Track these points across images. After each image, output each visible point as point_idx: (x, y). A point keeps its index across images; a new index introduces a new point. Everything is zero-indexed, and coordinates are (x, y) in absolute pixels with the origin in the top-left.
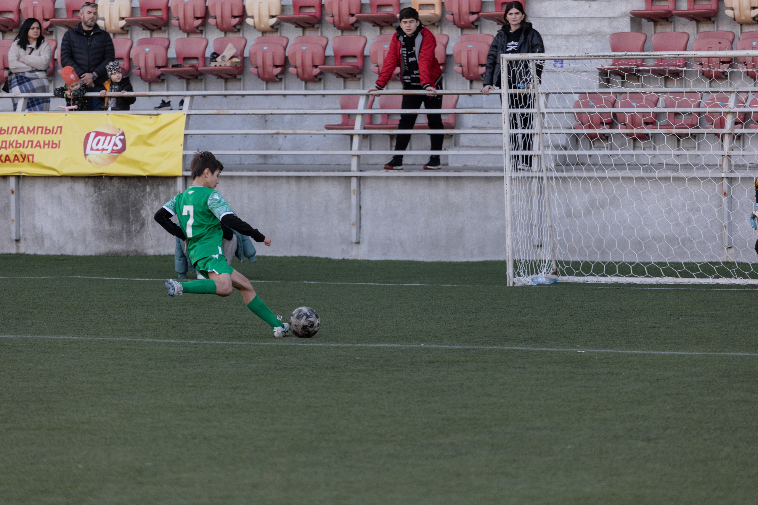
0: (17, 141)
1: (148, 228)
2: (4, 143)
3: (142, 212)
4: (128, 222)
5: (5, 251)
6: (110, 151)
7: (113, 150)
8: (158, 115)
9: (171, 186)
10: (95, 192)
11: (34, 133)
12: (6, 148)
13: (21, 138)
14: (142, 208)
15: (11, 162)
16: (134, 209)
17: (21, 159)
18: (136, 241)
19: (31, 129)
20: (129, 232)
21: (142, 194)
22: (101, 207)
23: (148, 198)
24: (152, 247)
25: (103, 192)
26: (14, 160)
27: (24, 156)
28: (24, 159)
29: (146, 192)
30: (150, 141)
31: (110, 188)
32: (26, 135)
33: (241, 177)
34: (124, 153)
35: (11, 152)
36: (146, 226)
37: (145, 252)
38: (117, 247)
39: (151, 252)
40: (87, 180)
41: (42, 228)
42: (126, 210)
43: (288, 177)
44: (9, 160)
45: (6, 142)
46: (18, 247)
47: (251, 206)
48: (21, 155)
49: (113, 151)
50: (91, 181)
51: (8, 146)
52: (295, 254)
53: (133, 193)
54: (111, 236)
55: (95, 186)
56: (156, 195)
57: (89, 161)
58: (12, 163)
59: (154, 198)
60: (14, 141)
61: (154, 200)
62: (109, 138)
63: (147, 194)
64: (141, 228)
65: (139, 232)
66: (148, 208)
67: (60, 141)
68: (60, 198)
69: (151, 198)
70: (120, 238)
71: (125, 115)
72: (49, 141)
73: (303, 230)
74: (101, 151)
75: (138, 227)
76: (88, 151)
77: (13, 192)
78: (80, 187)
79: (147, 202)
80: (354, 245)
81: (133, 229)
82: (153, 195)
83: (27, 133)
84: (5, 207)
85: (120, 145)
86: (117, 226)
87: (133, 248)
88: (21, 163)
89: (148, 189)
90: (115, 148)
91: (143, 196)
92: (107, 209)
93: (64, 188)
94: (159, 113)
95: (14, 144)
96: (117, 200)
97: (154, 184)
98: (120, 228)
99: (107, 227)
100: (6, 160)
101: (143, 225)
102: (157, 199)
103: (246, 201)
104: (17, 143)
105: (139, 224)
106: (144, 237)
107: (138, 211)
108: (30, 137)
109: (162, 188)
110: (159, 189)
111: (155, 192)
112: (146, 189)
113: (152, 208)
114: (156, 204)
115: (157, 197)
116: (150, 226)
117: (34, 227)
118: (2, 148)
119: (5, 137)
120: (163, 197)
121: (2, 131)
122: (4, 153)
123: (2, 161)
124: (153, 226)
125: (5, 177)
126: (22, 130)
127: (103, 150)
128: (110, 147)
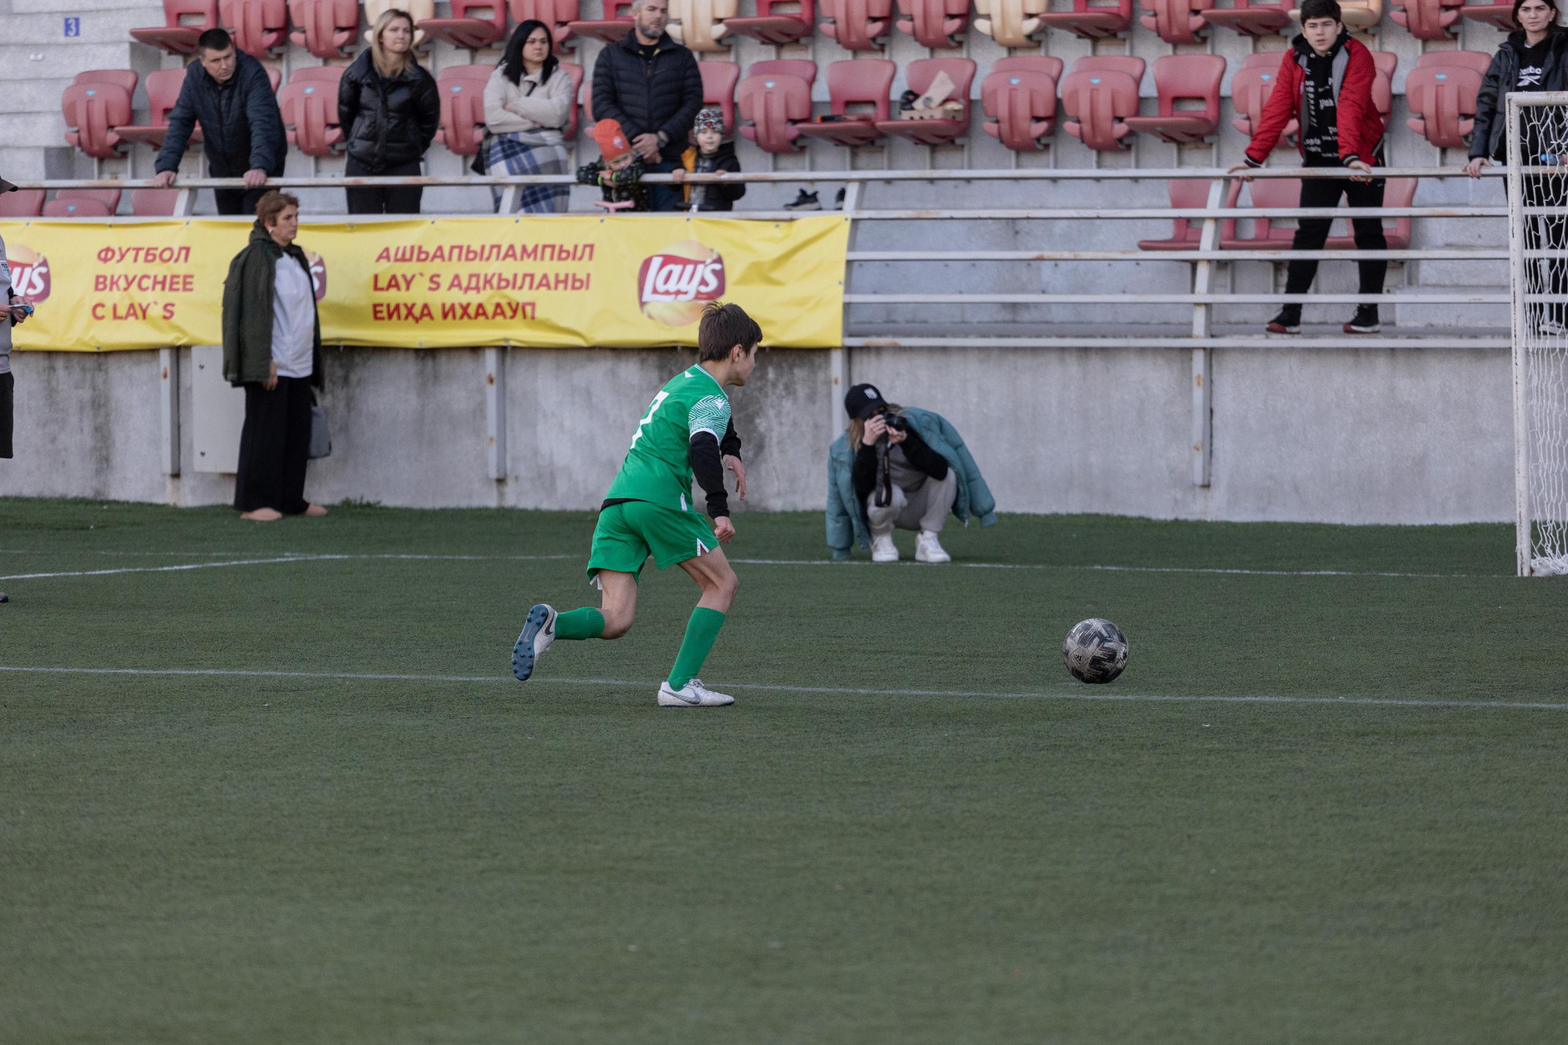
0: (500, 275)
1: (771, 454)
2: (474, 280)
3: (758, 421)
5: (476, 503)
6: (693, 294)
7: (698, 292)
8: (792, 220)
9: (820, 367)
11: (535, 259)
12: (477, 289)
13: (508, 268)
14: (758, 414)
15: (487, 317)
16: (742, 415)
17: (509, 313)
19: (530, 249)
21: (759, 384)
23: (770, 393)
24: (779, 494)
26: (495, 314)
27: (514, 306)
28: (515, 312)
29: (767, 381)
30: (775, 275)
32: (519, 262)
33: (963, 349)
35: (487, 297)
36: (766, 451)
37: (763, 504)
39: (776, 505)
40: (644, 355)
41: (552, 455)
43: (1062, 349)
44: (485, 314)
45: (478, 276)
46: (501, 495)
47: (985, 410)
48: (509, 304)
49: (699, 296)
50: (653, 359)
51: (481, 284)
52: (1076, 509)
55: (661, 368)
56: (787, 387)
57: (650, 317)
58: (490, 321)
59: (784, 393)
60: (493, 275)
61: (783, 397)
62: (690, 268)
63: (769, 384)
64: (756, 455)
66: (771, 413)
67: (588, 276)
68: (589, 393)
69: (778, 392)
71: (724, 220)
72: (567, 276)
73: (1093, 459)
74: (673, 296)
75: (751, 454)
76: (647, 295)
77: (491, 381)
78: (631, 371)
79: (769, 402)
80: (1198, 490)
82: (781, 386)
83: (522, 258)
84: (474, 411)
85: (714, 283)
88: (508, 321)
89: (771, 374)
90: (703, 289)
91: (760, 389)
93: (597, 372)
94: (794, 217)
95: (495, 282)
97: (784, 365)
100: (477, 315)
101: (760, 448)
102: (789, 394)
103: (975, 400)
104: (500, 279)
105: (751, 447)
106: (763, 473)
107: (750, 420)
108: (527, 266)
109: (799, 373)
110: (792, 373)
111: (784, 380)
112: (767, 374)
113: (779, 414)
114: (787, 404)
115: (790, 390)
116: (775, 450)
117: (536, 453)
118: (468, 288)
119: (476, 267)
120: (801, 391)
121: (468, 254)
122: (473, 298)
123: (470, 317)
124: (782, 452)
125: (475, 350)
126: (511, 252)
127: (678, 293)
128: (693, 288)
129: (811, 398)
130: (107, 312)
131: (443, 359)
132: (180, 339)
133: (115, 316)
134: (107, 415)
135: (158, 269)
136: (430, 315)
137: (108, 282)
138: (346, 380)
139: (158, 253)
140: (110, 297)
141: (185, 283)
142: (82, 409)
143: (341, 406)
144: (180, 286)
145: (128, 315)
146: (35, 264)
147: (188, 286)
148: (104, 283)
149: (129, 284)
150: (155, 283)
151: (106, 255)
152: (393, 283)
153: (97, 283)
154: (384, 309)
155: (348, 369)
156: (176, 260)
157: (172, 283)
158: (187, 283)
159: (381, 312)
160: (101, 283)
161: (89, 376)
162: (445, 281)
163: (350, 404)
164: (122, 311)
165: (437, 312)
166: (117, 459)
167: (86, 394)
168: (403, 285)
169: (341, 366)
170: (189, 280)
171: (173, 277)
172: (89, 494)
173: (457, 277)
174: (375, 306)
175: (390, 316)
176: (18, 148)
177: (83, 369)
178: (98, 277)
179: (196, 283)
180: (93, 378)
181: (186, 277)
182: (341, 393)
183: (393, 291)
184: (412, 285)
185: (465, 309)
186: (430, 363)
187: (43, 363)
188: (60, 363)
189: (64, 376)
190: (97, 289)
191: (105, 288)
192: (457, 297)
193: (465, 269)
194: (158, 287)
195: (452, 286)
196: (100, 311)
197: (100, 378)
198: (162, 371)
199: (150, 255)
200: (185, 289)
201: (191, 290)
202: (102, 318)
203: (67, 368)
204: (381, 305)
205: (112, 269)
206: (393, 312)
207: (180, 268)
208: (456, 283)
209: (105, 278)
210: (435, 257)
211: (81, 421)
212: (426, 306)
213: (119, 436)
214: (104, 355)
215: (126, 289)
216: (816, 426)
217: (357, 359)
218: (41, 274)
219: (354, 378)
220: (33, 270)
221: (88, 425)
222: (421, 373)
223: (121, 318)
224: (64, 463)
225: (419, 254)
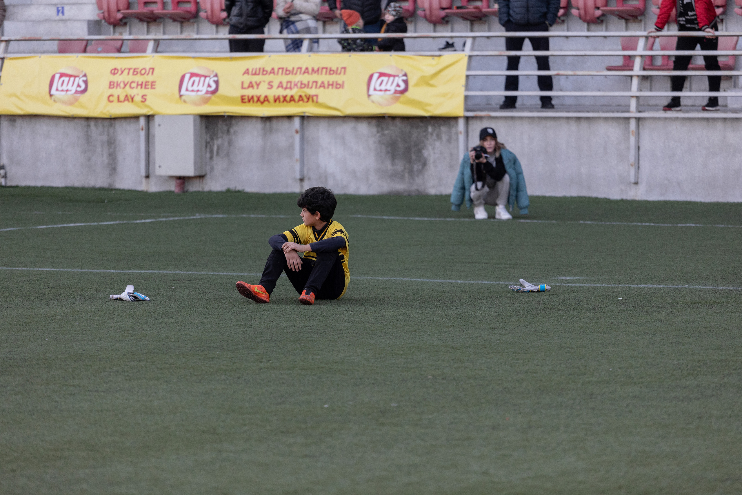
0: (301, 82)
1: (430, 167)
2: (289, 84)
3: (423, 151)
4: (410, 161)
5: (289, 190)
6: (393, 91)
7: (396, 90)
8: (440, 56)
9: (453, 126)
10: (378, 132)
11: (318, 74)
12: (291, 88)
13: (306, 78)
14: (424, 148)
15: (295, 102)
16: (416, 149)
17: (305, 100)
18: (418, 181)
19: (316, 69)
20: (411, 172)
21: (424, 134)
22: (383, 147)
23: (429, 138)
24: (433, 187)
25: (386, 132)
26: (299, 100)
27: (308, 97)
28: (308, 99)
29: (428, 132)
30: (432, 82)
31: (392, 128)
32: (310, 76)
33: (521, 118)
34: (407, 94)
35: (295, 92)
36: (428, 166)
37: (426, 191)
38: (400, 186)
39: (432, 191)
40: (370, 120)
41: (326, 168)
42: (408, 150)
43: (568, 118)
44: (294, 100)
45: (291, 82)
46: (302, 187)
47: (532, 147)
48: (306, 96)
49: (396, 92)
50: (374, 122)
51: (292, 86)
52: (574, 194)
53: (415, 134)
54: (394, 176)
55: (378, 126)
56: (437, 135)
57: (373, 102)
58: (297, 104)
59: (436, 138)
60: (298, 82)
61: (436, 140)
62: (391, 79)
63: (429, 134)
64: (423, 168)
65: (421, 172)
66: (430, 148)
67: (343, 82)
68: (343, 138)
69: (433, 138)
70: (402, 177)
72: (333, 82)
73: (583, 170)
74: (384, 92)
75: (420, 167)
76: (371, 91)
77: (297, 132)
78: (363, 127)
79: (429, 142)
80: (632, 185)
81: (415, 169)
82: (434, 135)
83: (312, 74)
84: (289, 147)
85: (403, 86)
86: (400, 166)
87: (414, 188)
88: (305, 104)
89: (430, 129)
90: (398, 89)
91: (425, 136)
92: (389, 149)
93: (347, 128)
95: (299, 85)
96: (399, 139)
97: (437, 125)
98: (402, 168)
99: (390, 167)
100: (291, 101)
101: (425, 164)
102: (438, 139)
103: (527, 142)
104: (302, 84)
105: (420, 164)
106: (426, 177)
107: (420, 151)
108: (314, 77)
109: (444, 129)
110: (440, 129)
111: (436, 132)
112: (428, 129)
113: (434, 149)
114: (438, 144)
115: (439, 137)
116: (432, 166)
117: (318, 166)
118: (286, 88)
119: (290, 78)
120: (444, 137)
121: (287, 72)
122: (289, 93)
123: (287, 102)
124: (435, 166)
125: (290, 117)
126: (306, 71)
127: (386, 90)
128: (393, 88)
129: (449, 141)
130: (115, 98)
131: (274, 122)
132: (149, 112)
133: (119, 101)
134: (115, 148)
135: (139, 79)
136: (268, 100)
137: (115, 85)
138: (228, 131)
139: (139, 70)
140: (116, 92)
141: (152, 85)
142: (103, 145)
143: (226, 144)
144: (150, 86)
145: (125, 100)
146: (81, 76)
147: (153, 87)
148: (113, 85)
149: (125, 85)
150: (138, 85)
151: (114, 71)
152: (251, 85)
153: (110, 85)
154: (246, 98)
155: (229, 126)
156: (148, 74)
157: (146, 85)
158: (153, 85)
159: (245, 99)
160: (112, 85)
161: (106, 129)
162: (275, 84)
163: (230, 143)
164: (122, 98)
165: (271, 99)
166: (119, 169)
167: (105, 138)
168: (255, 86)
169: (226, 125)
170: (154, 84)
171: (146, 82)
172: (106, 185)
173: (281, 83)
174: (242, 96)
175: (249, 101)
176: (75, 20)
177: (103, 126)
178: (110, 82)
179: (157, 85)
180: (108, 130)
181: (152, 82)
182: (226, 138)
183: (251, 89)
184: (260, 86)
185: (285, 98)
186: (268, 124)
187: (84, 123)
188: (92, 123)
189: (94, 129)
190: (110, 88)
191: (114, 87)
192: (281, 92)
193: (285, 79)
194: (139, 87)
195: (279, 87)
196: (111, 99)
197: (111, 130)
198: (141, 127)
199: (136, 72)
200: (152, 88)
201: (154, 88)
202: (112, 101)
203: (96, 125)
204: (245, 96)
205: (118, 78)
206: (251, 99)
207: (150, 78)
208: (280, 85)
209: (114, 83)
210: (270, 73)
211: (102, 151)
212: (266, 97)
213: (120, 158)
214: (113, 119)
215: (124, 88)
216: (451, 154)
217: (234, 122)
218: (84, 81)
219: (232, 130)
220: (80, 79)
221: (106, 153)
222: (264, 128)
223: (121, 102)
224: (94, 171)
225: (263, 71)
